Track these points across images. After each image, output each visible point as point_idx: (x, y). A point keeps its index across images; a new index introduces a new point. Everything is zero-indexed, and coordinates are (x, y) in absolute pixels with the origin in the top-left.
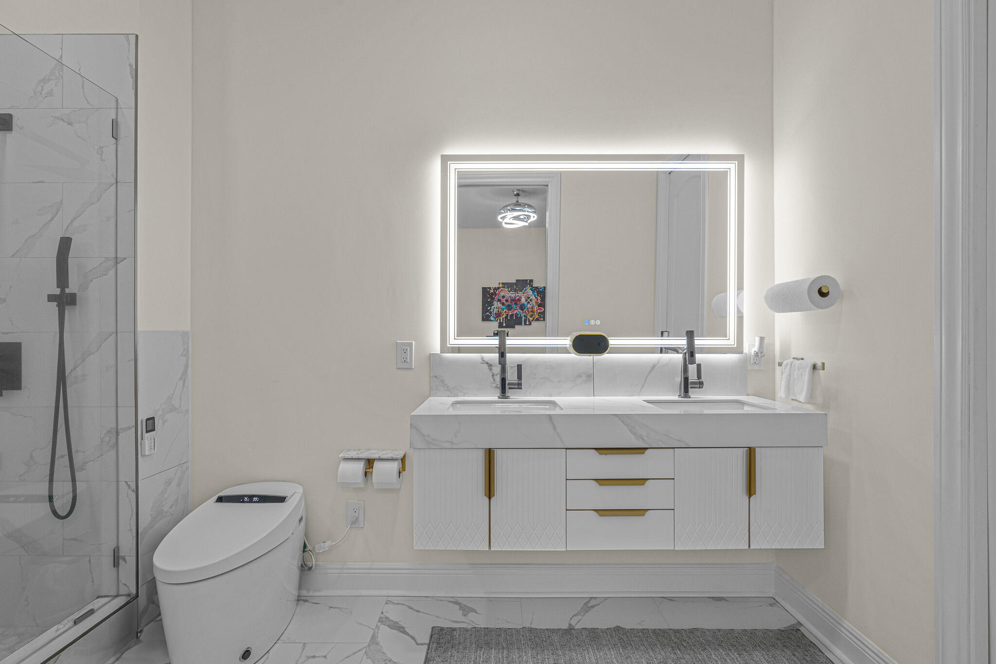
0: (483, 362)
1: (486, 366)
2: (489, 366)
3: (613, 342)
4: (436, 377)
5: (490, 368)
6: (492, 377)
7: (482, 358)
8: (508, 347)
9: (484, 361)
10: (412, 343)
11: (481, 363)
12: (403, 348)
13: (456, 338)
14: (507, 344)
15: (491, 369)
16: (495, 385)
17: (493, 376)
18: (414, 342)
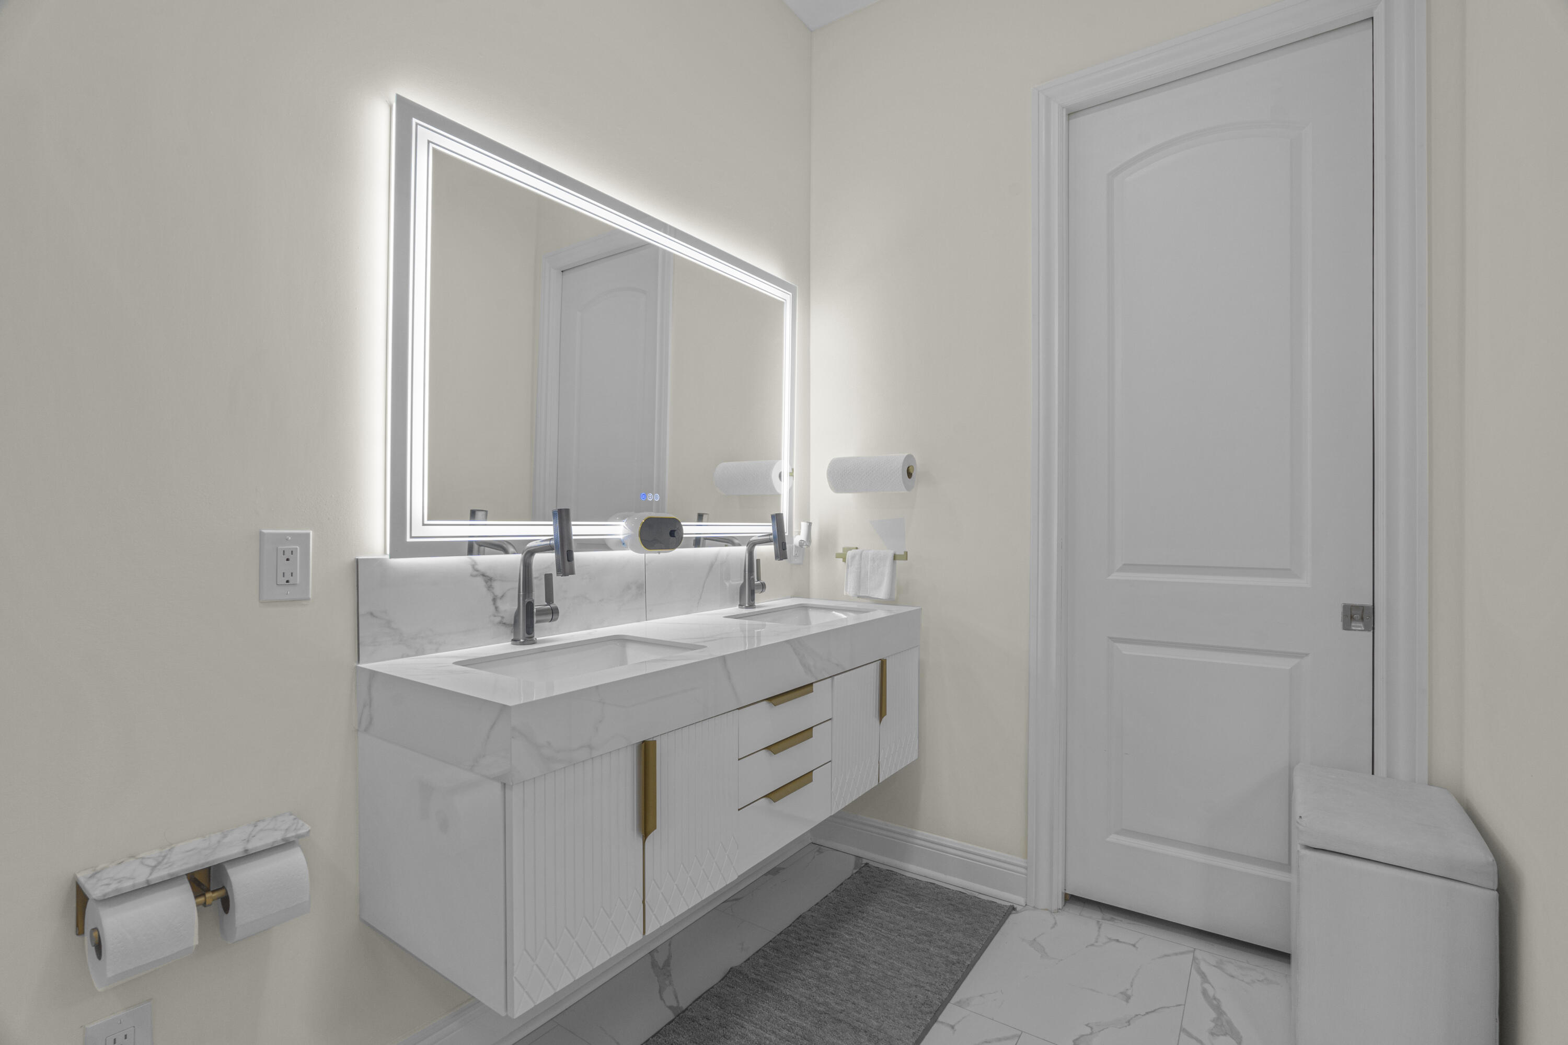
0: (475, 573)
1: (480, 581)
2: (486, 582)
3: (690, 529)
4: (372, 614)
5: (489, 583)
6: (492, 603)
7: (474, 565)
8: (575, 540)
9: (477, 571)
10: (308, 535)
11: (472, 575)
12: (281, 547)
13: (426, 522)
14: (573, 533)
15: (490, 588)
16: (498, 619)
17: (494, 600)
18: (311, 533)
